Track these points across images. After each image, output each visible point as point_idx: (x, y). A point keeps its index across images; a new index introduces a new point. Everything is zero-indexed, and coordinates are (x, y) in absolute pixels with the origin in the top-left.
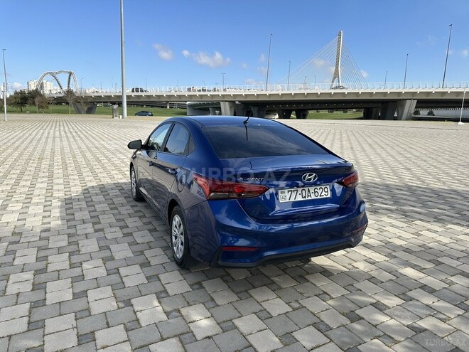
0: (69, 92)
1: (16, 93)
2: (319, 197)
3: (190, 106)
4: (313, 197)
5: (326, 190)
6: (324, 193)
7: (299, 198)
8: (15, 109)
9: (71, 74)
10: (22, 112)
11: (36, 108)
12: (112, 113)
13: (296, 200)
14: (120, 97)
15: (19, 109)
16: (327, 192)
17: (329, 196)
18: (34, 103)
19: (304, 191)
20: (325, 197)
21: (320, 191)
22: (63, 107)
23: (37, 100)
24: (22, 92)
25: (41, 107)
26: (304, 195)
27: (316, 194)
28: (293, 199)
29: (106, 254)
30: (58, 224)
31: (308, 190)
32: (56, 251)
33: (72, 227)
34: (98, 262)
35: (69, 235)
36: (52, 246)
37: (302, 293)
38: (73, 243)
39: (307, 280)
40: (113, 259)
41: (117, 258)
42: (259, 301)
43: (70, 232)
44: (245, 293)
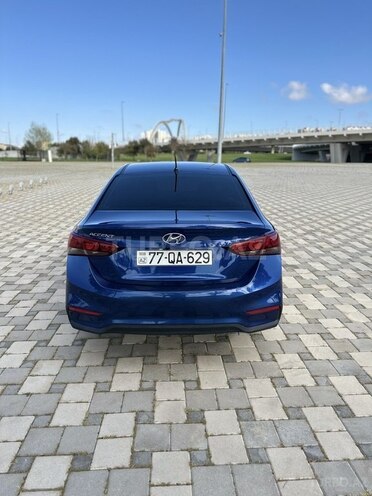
0: (174, 141)
1: (130, 143)
2: (194, 264)
3: (297, 150)
4: (185, 263)
5: (206, 256)
6: (202, 259)
7: (165, 262)
8: (129, 157)
9: (180, 121)
10: (134, 160)
11: (145, 157)
13: (160, 264)
14: (217, 144)
15: (131, 158)
16: (208, 258)
17: (210, 263)
18: (143, 152)
20: (203, 264)
21: (196, 257)
22: (167, 155)
23: (146, 149)
25: (149, 156)
26: (171, 259)
27: (191, 260)
28: (155, 263)
29: (45, 297)
30: (44, 264)
31: (179, 254)
32: (13, 287)
33: (51, 268)
34: (30, 303)
35: (41, 275)
36: (18, 283)
37: (170, 374)
38: (35, 283)
39: (195, 361)
40: (45, 303)
41: (49, 302)
42: (116, 371)
43: (45, 272)
44: (114, 361)
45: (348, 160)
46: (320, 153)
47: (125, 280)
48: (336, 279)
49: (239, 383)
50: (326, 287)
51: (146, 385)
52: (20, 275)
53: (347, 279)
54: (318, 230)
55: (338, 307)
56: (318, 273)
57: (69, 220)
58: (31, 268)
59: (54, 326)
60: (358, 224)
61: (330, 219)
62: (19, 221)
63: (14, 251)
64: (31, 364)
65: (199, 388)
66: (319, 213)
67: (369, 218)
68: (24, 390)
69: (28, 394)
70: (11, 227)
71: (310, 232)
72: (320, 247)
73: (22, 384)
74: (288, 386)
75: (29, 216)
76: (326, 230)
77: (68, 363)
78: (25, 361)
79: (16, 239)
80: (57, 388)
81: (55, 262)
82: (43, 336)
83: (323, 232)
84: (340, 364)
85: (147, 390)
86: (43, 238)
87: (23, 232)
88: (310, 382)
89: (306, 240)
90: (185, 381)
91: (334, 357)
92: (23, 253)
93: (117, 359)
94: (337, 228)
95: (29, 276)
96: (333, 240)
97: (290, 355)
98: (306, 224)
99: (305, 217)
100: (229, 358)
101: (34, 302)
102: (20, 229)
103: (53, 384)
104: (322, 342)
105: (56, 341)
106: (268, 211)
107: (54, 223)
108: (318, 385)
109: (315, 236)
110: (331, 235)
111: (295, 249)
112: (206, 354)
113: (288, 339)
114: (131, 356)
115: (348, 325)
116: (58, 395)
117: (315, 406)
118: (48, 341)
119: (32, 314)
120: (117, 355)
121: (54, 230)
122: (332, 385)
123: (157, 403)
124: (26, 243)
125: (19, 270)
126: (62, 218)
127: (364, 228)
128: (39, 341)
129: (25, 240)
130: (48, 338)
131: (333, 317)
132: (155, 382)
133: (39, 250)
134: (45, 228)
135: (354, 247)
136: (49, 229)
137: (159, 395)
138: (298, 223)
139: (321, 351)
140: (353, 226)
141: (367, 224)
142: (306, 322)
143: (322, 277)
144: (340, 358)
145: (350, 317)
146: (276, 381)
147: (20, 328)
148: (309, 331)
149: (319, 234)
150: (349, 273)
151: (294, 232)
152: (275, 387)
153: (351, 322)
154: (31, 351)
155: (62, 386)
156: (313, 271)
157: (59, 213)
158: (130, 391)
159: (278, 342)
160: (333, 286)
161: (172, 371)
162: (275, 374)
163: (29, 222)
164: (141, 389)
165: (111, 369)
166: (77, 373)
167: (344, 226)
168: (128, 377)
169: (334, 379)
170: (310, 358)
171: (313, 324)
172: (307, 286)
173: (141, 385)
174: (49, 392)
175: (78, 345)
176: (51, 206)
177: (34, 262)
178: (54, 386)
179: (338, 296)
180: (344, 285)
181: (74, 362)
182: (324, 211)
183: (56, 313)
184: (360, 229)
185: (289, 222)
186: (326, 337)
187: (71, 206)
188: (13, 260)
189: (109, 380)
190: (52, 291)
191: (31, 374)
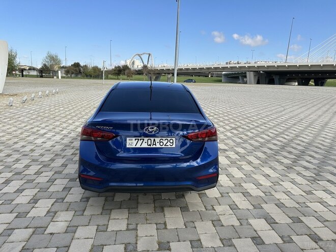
1: (116, 67)
3: (225, 75)
4: (158, 146)
5: (171, 141)
6: (169, 144)
7: (145, 145)
8: (114, 77)
9: (150, 55)
10: (118, 79)
11: (125, 77)
12: (167, 80)
14: (174, 70)
15: (116, 77)
16: (173, 143)
17: (174, 146)
18: (124, 74)
19: (149, 141)
20: (169, 146)
21: (165, 143)
22: (140, 76)
23: (126, 72)
25: (128, 76)
26: (149, 143)
27: (161, 144)
28: (138, 146)
29: (61, 169)
30: (58, 148)
31: (154, 140)
32: (39, 163)
33: (63, 150)
34: (51, 174)
35: (56, 155)
36: (40, 160)
37: (147, 220)
38: (52, 160)
39: (163, 211)
40: (61, 173)
41: (63, 173)
42: (111, 218)
43: (59, 153)
44: (109, 211)
45: (258, 83)
46: (240, 77)
47: (119, 157)
48: (251, 158)
49: (191, 224)
50: (245, 163)
51: (131, 227)
52: (42, 155)
53: (259, 158)
54: (239, 127)
55: (253, 176)
56: (240, 155)
57: (75, 118)
58: (50, 150)
59: (67, 189)
60: (265, 123)
61: (247, 120)
62: (39, 118)
63: (37, 138)
65: (166, 228)
66: (240, 116)
68: (48, 231)
69: (51, 234)
70: (34, 122)
71: (235, 129)
72: (241, 138)
73: (47, 227)
74: (222, 226)
75: (47, 115)
76: (245, 127)
77: (78, 213)
78: (48, 212)
79: (38, 131)
80: (71, 229)
81: (66, 146)
82: (59, 196)
83: (243, 128)
84: (255, 212)
85: (131, 230)
86: (57, 130)
87: (43, 125)
88: (237, 223)
89: (232, 133)
90: (156, 224)
91: (251, 207)
92: (43, 140)
93: (111, 210)
94: (252, 126)
95: (48, 156)
96: (249, 134)
97: (224, 207)
98: (232, 123)
99: (231, 119)
100: (185, 209)
101: (53, 173)
102: (41, 124)
103: (68, 227)
104: (244, 198)
105: (69, 199)
107: (64, 120)
108: (241, 225)
109: (238, 131)
110: (248, 130)
111: (226, 139)
112: (170, 207)
113: (222, 196)
114: (120, 208)
115: (260, 187)
116: (72, 234)
117: (240, 238)
118: (63, 199)
119: (52, 181)
120: (110, 208)
121: (65, 125)
122: (250, 225)
123: (138, 238)
124: (45, 134)
125: (41, 152)
126: (69, 117)
127: (269, 126)
128: (57, 199)
129: (44, 131)
130: (64, 196)
131: (250, 182)
132: (137, 224)
133: (54, 138)
134: (58, 123)
135: (263, 138)
136: (61, 124)
137: (140, 233)
138: (227, 122)
139: (243, 204)
140: (261, 125)
141: (270, 124)
142: (233, 185)
143: (242, 157)
144: (255, 208)
145: (261, 182)
146: (215, 223)
147: (44, 190)
148: (235, 191)
149: (241, 130)
150: (260, 154)
151: (225, 128)
152: (215, 227)
153: (261, 185)
154: (52, 205)
155: (75, 228)
156: (237, 153)
157: (67, 113)
158: (121, 231)
159: (216, 198)
160: (250, 163)
161: (148, 218)
162: (214, 218)
163: (47, 119)
164: (128, 230)
165: (107, 217)
166: (84, 220)
167: (256, 124)
168: (118, 222)
169: (251, 221)
170: (237, 208)
171: (238, 187)
172: (233, 163)
173: (127, 227)
174: (66, 232)
175: (84, 201)
176: (62, 109)
177: (52, 146)
178: (69, 228)
179: (253, 169)
180: (257, 162)
181: (82, 212)
182: (243, 115)
183: (68, 180)
184: (266, 127)
185: (221, 121)
186: (246, 195)
187: (75, 109)
188: (37, 144)
189: (106, 223)
190: (64, 165)
191: (53, 220)
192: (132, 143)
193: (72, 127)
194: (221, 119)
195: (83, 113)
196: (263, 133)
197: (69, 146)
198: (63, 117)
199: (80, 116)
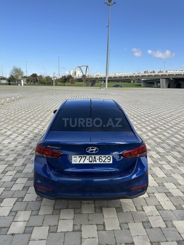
0: (84, 76)
1: (62, 77)
2: (102, 162)
3: (144, 81)
4: (98, 162)
6: (107, 160)
7: (87, 162)
8: (62, 84)
9: (87, 67)
10: (64, 85)
12: (100, 86)
14: (105, 78)
16: (110, 159)
17: (111, 162)
18: (69, 82)
19: (91, 158)
20: (107, 162)
22: (81, 83)
23: (70, 80)
24: (65, 76)
25: (72, 83)
26: (91, 160)
27: (101, 160)
28: (82, 162)
29: (21, 169)
30: (20, 147)
31: (95, 157)
32: (5, 162)
33: (24, 150)
34: (13, 173)
35: (19, 155)
36: (6, 160)
37: (89, 220)
38: (15, 160)
39: (102, 212)
40: (21, 172)
41: (23, 172)
42: (60, 218)
43: (20, 153)
44: (58, 211)
45: (169, 87)
46: (155, 83)
48: (170, 158)
49: (125, 226)
50: (165, 162)
51: (77, 228)
52: (8, 155)
53: (175, 158)
54: (158, 127)
55: (173, 175)
56: (161, 154)
57: (33, 121)
58: (13, 150)
59: (26, 188)
60: (177, 124)
61: (163, 121)
62: (7, 121)
63: (4, 139)
64: (13, 214)
65: (104, 229)
66: (157, 117)
67: (182, 121)
68: (10, 232)
69: (13, 234)
70: (3, 124)
71: (154, 129)
72: (160, 138)
73: (9, 227)
74: (151, 228)
75: (12, 118)
76: (162, 128)
77: (34, 213)
78: (11, 211)
79: (5, 132)
80: (28, 230)
81: (26, 146)
82: (20, 195)
83: (161, 129)
84: (177, 213)
85: (77, 231)
86: (19, 131)
87: (9, 127)
88: (163, 225)
89: (153, 133)
90: (97, 225)
91: (174, 208)
92: (9, 141)
93: (60, 210)
94: (167, 127)
95: (12, 155)
96: (166, 134)
97: (151, 207)
98: (152, 124)
99: (151, 120)
100: (119, 209)
101: (15, 172)
102: (8, 126)
103: (26, 227)
104: (167, 199)
105: (27, 198)
106: (133, 116)
107: (25, 122)
108: (167, 227)
109: (157, 131)
110: (165, 131)
112: (107, 207)
113: (149, 197)
114: (67, 208)
115: (179, 187)
116: (29, 235)
117: (167, 241)
118: (23, 198)
119: (14, 180)
121: (25, 127)
122: (175, 227)
123: (83, 240)
124: (11, 135)
125: (7, 151)
126: (29, 119)
127: (180, 126)
128: (18, 198)
130: (23, 196)
131: (171, 182)
132: (81, 225)
133: (17, 139)
134: (20, 125)
135: (177, 138)
136: (22, 126)
137: (84, 235)
138: (147, 123)
139: (167, 205)
140: (175, 125)
141: (182, 124)
142: (157, 185)
143: (163, 157)
144: (177, 209)
145: (179, 181)
146: (145, 225)
147: (8, 189)
148: (160, 190)
149: (159, 130)
150: (176, 154)
151: (146, 129)
152: (145, 228)
153: (180, 185)
154: (14, 205)
155: (31, 229)
156: (158, 153)
157: (27, 116)
158: (68, 232)
159: (144, 198)
160: (169, 162)
162: (144, 220)
163: (11, 122)
164: (74, 231)
165: (57, 216)
166: (37, 220)
167: (170, 125)
168: (66, 223)
169: (176, 223)
170: (162, 209)
171: (161, 187)
172: (156, 162)
173: (73, 227)
174: (24, 233)
175: (39, 201)
176: (24, 112)
177: (15, 146)
178: (27, 229)
179: (172, 169)
180: (174, 161)
181: (37, 212)
182: (160, 116)
183: (27, 179)
184: (178, 127)
185: (143, 122)
186: (169, 195)
187: (33, 112)
188: (4, 145)
189: (56, 224)
190: (24, 165)
191: (14, 220)
192: (76, 160)
193: (31, 129)
194: (143, 120)
195: (39, 116)
196: (176, 133)
197: (28, 146)
198: (25, 120)
199: (36, 118)
